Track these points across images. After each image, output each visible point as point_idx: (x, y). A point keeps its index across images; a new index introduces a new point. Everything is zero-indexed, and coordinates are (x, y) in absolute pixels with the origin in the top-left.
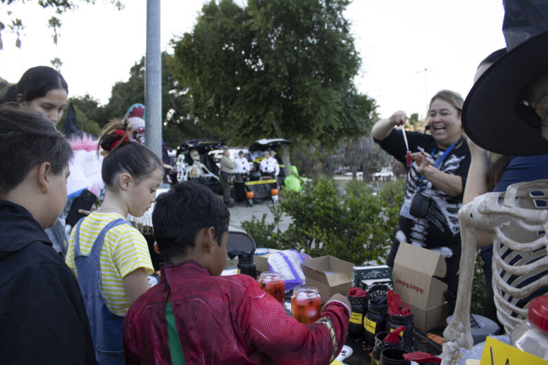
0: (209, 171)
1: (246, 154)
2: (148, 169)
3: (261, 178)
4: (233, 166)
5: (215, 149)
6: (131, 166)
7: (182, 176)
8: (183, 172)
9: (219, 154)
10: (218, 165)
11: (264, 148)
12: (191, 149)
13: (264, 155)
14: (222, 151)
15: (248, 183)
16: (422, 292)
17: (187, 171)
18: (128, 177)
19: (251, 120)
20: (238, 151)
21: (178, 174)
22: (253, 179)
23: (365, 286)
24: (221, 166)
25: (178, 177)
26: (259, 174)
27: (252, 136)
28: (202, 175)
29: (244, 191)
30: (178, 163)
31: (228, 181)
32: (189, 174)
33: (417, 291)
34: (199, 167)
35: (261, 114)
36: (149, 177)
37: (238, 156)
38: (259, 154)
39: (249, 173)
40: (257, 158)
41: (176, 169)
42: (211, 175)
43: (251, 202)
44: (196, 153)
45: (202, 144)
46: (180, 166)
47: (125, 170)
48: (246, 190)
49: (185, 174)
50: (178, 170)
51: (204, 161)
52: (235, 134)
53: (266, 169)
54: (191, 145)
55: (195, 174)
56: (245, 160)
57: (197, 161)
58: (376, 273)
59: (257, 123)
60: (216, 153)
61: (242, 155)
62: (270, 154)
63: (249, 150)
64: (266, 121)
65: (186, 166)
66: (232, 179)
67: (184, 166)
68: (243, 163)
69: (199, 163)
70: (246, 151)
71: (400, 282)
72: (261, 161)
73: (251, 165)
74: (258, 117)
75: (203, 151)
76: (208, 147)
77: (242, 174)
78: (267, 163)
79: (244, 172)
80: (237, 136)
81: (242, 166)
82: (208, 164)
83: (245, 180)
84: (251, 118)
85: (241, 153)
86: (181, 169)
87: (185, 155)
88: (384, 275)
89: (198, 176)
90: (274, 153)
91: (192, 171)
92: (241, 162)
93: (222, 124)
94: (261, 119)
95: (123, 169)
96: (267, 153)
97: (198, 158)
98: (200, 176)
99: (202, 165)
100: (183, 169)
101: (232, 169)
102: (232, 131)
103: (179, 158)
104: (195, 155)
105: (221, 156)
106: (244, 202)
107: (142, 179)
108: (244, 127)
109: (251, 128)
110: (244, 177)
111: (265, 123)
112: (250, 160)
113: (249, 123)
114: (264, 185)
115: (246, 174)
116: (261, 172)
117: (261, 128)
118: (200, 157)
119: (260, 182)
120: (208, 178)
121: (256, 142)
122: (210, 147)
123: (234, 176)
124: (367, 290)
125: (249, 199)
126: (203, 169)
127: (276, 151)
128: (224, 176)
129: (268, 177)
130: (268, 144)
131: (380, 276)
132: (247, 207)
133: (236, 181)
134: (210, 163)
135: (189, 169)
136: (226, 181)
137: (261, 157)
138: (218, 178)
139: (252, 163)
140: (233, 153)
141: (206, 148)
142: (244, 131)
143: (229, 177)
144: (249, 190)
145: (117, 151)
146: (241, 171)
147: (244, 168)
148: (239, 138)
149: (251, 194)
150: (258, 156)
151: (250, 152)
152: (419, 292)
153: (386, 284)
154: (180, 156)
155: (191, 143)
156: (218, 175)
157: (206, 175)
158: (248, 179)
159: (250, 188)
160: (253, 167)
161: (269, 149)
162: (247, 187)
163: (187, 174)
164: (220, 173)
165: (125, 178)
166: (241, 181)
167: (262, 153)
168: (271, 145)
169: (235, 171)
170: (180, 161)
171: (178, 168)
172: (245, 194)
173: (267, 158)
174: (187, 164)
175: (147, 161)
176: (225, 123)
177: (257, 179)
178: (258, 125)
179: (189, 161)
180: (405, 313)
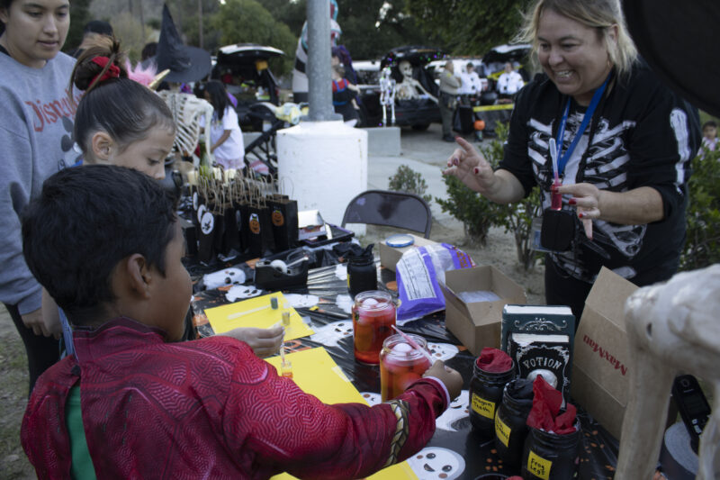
0: (425, 91)
1: (478, 67)
2: (141, 126)
3: (497, 101)
4: (458, 84)
5: (433, 60)
6: (110, 121)
7: (387, 98)
8: (388, 92)
9: (441, 66)
10: (437, 81)
11: (504, 58)
12: (400, 60)
13: (504, 69)
14: (444, 63)
15: (479, 109)
16: (624, 373)
17: (394, 91)
18: (105, 139)
19: (488, 18)
20: (466, 63)
21: (382, 95)
22: (485, 102)
23: (516, 347)
24: (441, 83)
25: (381, 98)
26: (494, 96)
27: (489, 41)
28: (416, 97)
29: (471, 119)
30: (382, 80)
31: (450, 106)
32: (396, 94)
33: (617, 367)
34: (411, 85)
35: (502, 9)
36: (142, 139)
37: (465, 69)
38: (496, 67)
39: (479, 95)
40: (493, 73)
41: (379, 88)
42: (427, 96)
43: (480, 135)
44: (407, 65)
45: (416, 54)
46: (385, 84)
47: (102, 128)
48: (474, 118)
49: (391, 94)
50: (382, 90)
51: (417, 77)
52: (465, 38)
53: (505, 88)
54: (400, 55)
55: (404, 95)
56: (475, 75)
57: (409, 76)
58: (544, 323)
59: (497, 22)
60: (437, 64)
61: (472, 69)
62: (513, 68)
63: (483, 61)
64: (509, 18)
65: (393, 84)
66: (455, 103)
67: (389, 83)
68: (472, 80)
69: (411, 79)
70: (477, 63)
71: (590, 342)
72: (499, 76)
73: (483, 83)
74: (498, 13)
75: (417, 63)
76: (424, 57)
77: (470, 96)
78: (507, 80)
79: (473, 92)
80: (469, 40)
81: (470, 84)
82: (425, 81)
83: (474, 104)
84: (488, 14)
85: (470, 66)
86: (386, 88)
87: (392, 69)
88: (559, 328)
89: (410, 98)
90: (518, 66)
91: (400, 91)
92: (469, 79)
93: (448, 24)
94: (503, 15)
95: (98, 125)
96: (508, 65)
97: (409, 72)
98: (413, 98)
99: (416, 83)
100: (389, 88)
101: (456, 88)
102: (462, 34)
103: (383, 73)
104: (406, 69)
105: (441, 70)
106: (473, 134)
107: (130, 143)
108: (478, 27)
109: (487, 30)
110: (472, 99)
111: (508, 21)
112: (482, 76)
113: (486, 22)
114: (500, 111)
115: (475, 96)
116: (498, 92)
117: (502, 29)
118: (413, 72)
119: (495, 107)
120: (423, 100)
121: (493, 49)
122: (427, 56)
123: (459, 98)
124: (519, 355)
125: (477, 130)
126: (417, 88)
127: (521, 63)
128: (445, 97)
129: (507, 100)
130: (510, 52)
131: (551, 329)
132: (475, 141)
133: (462, 106)
134: (427, 78)
135: (398, 87)
136: (446, 105)
137: (499, 72)
138: (436, 100)
139: (485, 80)
140: (459, 65)
141: (421, 58)
142: (479, 34)
143: (451, 99)
144: (478, 119)
145: (91, 94)
146: (470, 91)
147: (473, 88)
148: (472, 43)
149: (481, 124)
150: (494, 69)
151: (484, 64)
152: (619, 370)
153: (555, 348)
154: (385, 69)
155: (400, 51)
156: (437, 97)
157: (421, 97)
158: (478, 103)
159: (480, 116)
160: (486, 85)
161: (512, 60)
162: (476, 114)
163: (393, 96)
164: (439, 94)
165: (99, 140)
166: (469, 106)
167: (501, 66)
168: (514, 53)
169: (459, 91)
170: (385, 77)
171: (381, 86)
172: (473, 124)
173: (508, 72)
174: (394, 81)
175: (139, 112)
176: (452, 22)
177: (491, 103)
178: (498, 25)
179: (397, 76)
180: (564, 427)
